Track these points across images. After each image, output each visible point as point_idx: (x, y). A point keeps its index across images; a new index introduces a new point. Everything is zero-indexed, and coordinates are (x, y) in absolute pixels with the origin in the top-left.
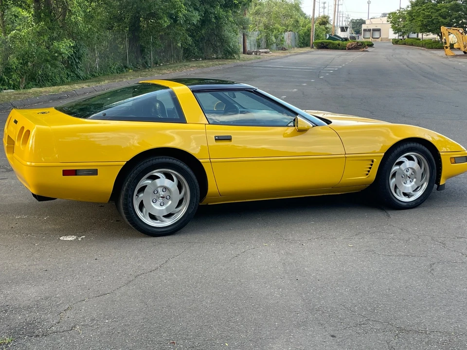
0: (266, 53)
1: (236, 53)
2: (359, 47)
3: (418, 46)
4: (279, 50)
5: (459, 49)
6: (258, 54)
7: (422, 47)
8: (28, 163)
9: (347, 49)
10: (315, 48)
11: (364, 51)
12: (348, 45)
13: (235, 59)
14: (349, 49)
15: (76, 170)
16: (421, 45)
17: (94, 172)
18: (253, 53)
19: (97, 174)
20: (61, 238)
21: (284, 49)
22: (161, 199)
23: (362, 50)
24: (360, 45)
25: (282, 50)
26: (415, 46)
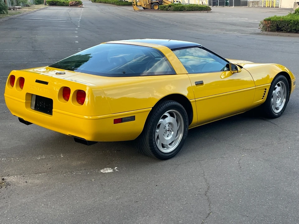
0: (19, 8)
1: (5, 9)
2: (77, 4)
3: (109, 4)
4: (24, 6)
5: (141, 6)
6: (15, 9)
7: (113, 4)
8: (86, 117)
9: (69, 5)
10: (48, 5)
11: (80, 7)
12: (70, 3)
13: (4, 13)
14: (71, 6)
15: (122, 118)
16: (112, 3)
17: (133, 118)
18: (12, 9)
19: (134, 120)
20: (102, 171)
21: (28, 6)
22: (168, 131)
23: (79, 6)
24: (78, 3)
25: (27, 6)
26: (107, 3)
